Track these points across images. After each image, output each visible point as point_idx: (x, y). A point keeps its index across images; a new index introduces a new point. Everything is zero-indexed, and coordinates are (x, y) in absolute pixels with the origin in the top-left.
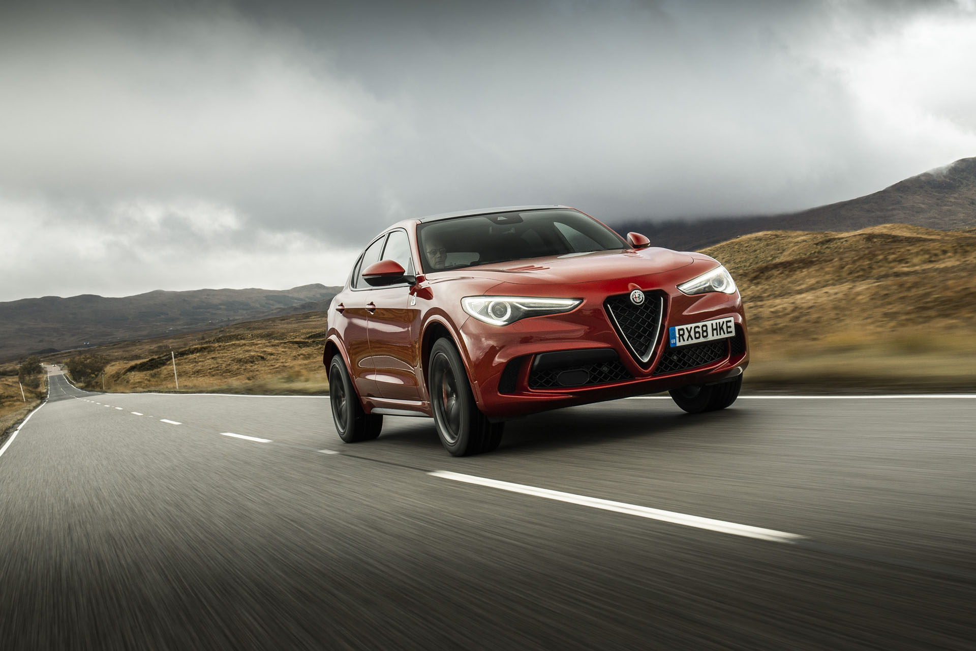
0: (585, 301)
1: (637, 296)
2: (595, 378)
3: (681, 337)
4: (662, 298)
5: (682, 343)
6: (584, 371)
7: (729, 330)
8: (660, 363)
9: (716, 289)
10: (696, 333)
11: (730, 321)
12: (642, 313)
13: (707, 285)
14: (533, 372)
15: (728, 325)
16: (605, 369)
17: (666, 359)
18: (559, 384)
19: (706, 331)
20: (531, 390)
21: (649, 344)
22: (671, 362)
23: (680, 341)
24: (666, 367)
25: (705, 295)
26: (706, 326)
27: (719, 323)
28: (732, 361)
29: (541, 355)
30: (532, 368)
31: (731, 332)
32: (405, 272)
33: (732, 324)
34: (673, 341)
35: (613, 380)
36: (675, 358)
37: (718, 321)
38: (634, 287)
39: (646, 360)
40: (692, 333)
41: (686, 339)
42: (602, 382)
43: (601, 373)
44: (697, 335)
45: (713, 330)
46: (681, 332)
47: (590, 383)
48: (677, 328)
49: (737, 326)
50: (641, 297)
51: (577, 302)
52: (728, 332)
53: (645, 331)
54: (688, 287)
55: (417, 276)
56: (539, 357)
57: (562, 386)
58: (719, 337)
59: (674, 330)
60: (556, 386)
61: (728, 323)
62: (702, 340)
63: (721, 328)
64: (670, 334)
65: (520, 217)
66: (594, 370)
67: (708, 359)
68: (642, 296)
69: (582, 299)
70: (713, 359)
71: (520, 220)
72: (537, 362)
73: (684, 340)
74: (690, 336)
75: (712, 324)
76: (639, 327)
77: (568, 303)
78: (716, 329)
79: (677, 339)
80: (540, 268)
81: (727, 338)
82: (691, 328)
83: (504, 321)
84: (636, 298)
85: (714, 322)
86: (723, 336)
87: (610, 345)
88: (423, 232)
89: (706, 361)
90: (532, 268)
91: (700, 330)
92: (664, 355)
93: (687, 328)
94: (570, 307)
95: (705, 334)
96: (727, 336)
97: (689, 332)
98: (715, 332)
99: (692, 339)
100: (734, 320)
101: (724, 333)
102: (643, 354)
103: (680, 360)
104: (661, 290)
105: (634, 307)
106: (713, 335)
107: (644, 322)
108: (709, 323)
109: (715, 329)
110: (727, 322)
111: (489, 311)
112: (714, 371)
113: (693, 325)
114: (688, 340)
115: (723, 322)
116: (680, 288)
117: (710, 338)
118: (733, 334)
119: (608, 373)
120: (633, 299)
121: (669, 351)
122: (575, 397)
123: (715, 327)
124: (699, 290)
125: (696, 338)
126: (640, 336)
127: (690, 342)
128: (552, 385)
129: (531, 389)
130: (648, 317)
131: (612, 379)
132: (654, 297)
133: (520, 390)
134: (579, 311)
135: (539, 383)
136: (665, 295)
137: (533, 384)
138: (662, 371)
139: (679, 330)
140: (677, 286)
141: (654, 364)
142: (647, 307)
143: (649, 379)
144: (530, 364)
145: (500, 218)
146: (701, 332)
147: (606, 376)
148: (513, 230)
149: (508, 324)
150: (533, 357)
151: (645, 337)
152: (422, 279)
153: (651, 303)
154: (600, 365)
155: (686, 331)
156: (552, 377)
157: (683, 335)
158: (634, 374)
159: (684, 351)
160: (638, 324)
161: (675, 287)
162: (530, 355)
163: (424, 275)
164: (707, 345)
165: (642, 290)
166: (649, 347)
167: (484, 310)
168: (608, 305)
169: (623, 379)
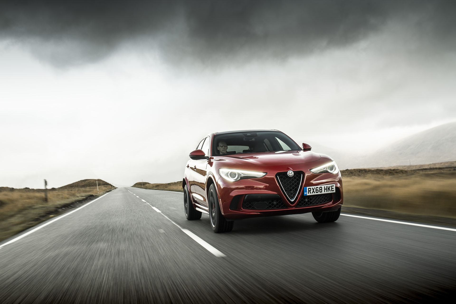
1: (291, 173)
2: (270, 206)
3: (309, 192)
4: (302, 175)
5: (310, 194)
6: (265, 203)
7: (333, 190)
8: (299, 202)
9: (330, 172)
10: (316, 190)
11: (333, 186)
12: (293, 180)
13: (325, 169)
14: (244, 202)
15: (332, 188)
16: (275, 203)
17: (302, 200)
19: (321, 190)
20: (243, 209)
22: (305, 202)
23: (308, 193)
24: (302, 204)
25: (322, 174)
26: (321, 187)
28: (333, 203)
29: (248, 195)
31: (333, 191)
32: (205, 155)
33: (334, 187)
34: (305, 193)
36: (306, 200)
37: (327, 186)
38: (290, 169)
39: (293, 201)
40: (315, 190)
41: (311, 192)
42: (273, 208)
43: (273, 204)
44: (317, 191)
45: (325, 189)
46: (310, 190)
47: (268, 208)
48: (308, 188)
49: (337, 188)
50: (292, 174)
51: (265, 174)
52: (332, 191)
53: (293, 188)
54: (316, 170)
55: (209, 157)
57: (256, 209)
58: (328, 192)
59: (306, 188)
60: (253, 208)
62: (319, 193)
63: (329, 189)
64: (304, 190)
65: (256, 134)
66: (270, 203)
68: (293, 173)
69: (267, 173)
72: (246, 198)
73: (311, 193)
74: (313, 191)
75: (324, 187)
76: (291, 186)
77: (260, 174)
80: (255, 158)
82: (314, 188)
85: (325, 186)
86: (329, 192)
87: (276, 193)
88: (215, 139)
89: (321, 202)
90: (251, 158)
91: (319, 189)
93: (312, 188)
94: (261, 176)
95: (321, 191)
96: (331, 192)
97: (313, 190)
99: (314, 193)
100: (335, 185)
101: (330, 191)
102: (292, 198)
103: (308, 201)
104: (302, 171)
105: (289, 178)
106: (325, 192)
107: (293, 184)
109: (326, 189)
110: (332, 186)
111: (229, 175)
112: (324, 207)
113: (315, 187)
114: (312, 193)
115: (330, 186)
117: (323, 192)
119: (276, 204)
120: (288, 174)
121: (304, 197)
122: (261, 213)
123: (326, 188)
124: (321, 171)
126: (291, 190)
128: (252, 208)
130: (295, 182)
131: (277, 207)
132: (299, 174)
133: (239, 209)
134: (265, 178)
135: (246, 207)
136: (304, 174)
137: (244, 207)
138: (300, 205)
139: (309, 189)
140: (310, 170)
141: (296, 203)
142: (295, 178)
143: (294, 208)
144: (243, 199)
145: (248, 134)
146: (319, 190)
147: (275, 206)
148: (253, 140)
149: (235, 181)
150: (244, 195)
151: (293, 191)
152: (213, 158)
153: (297, 176)
154: (273, 201)
155: (312, 189)
156: (252, 205)
157: (310, 191)
158: (288, 206)
159: (311, 198)
160: (290, 185)
161: (309, 170)
162: (243, 195)
163: (213, 157)
164: (322, 196)
165: (294, 171)
166: (295, 195)
167: (227, 175)
168: (278, 176)
169: (282, 208)
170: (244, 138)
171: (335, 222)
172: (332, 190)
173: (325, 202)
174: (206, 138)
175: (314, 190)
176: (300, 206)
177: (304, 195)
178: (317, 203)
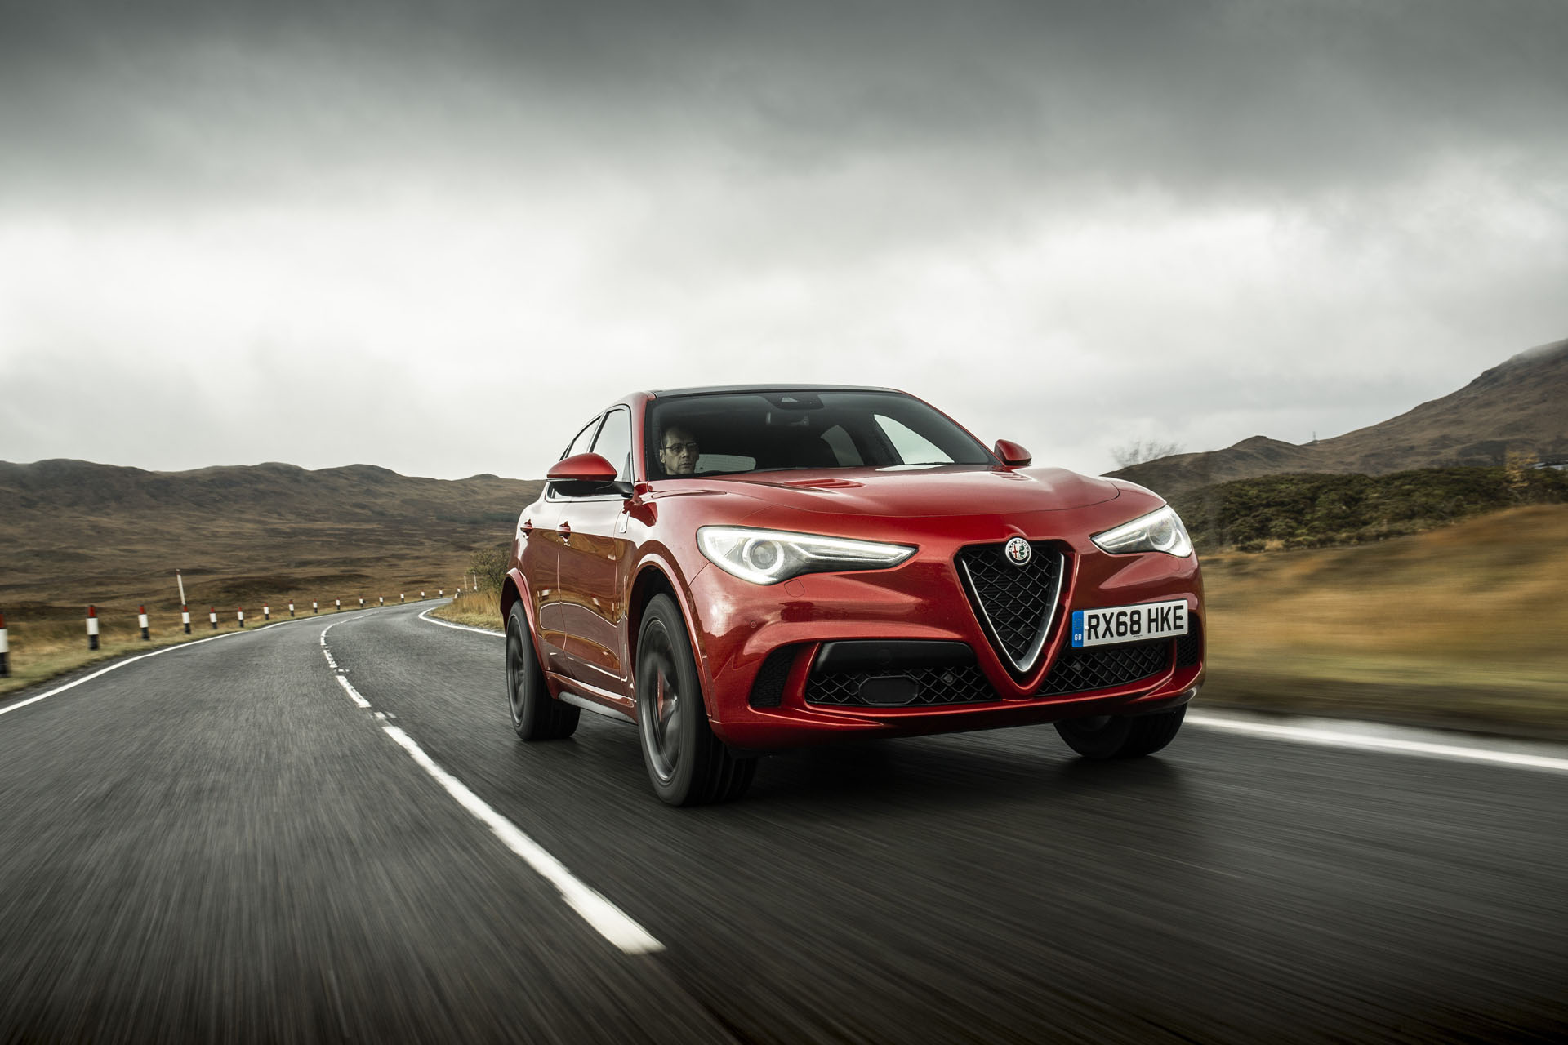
0: (921, 552)
1: (1017, 548)
2: (929, 694)
3: (1092, 630)
4: (1063, 557)
5: (1094, 642)
6: (907, 678)
7: (1179, 623)
8: (1050, 675)
9: (1158, 548)
10: (1119, 624)
11: (1181, 607)
12: (1025, 581)
13: (1143, 538)
14: (816, 674)
15: (1177, 614)
16: (948, 678)
17: (1061, 668)
18: (863, 701)
19: (1138, 622)
20: (808, 706)
21: (1032, 639)
22: (1070, 674)
23: (1089, 638)
24: (1061, 683)
25: (1138, 557)
26: (1138, 612)
27: (1162, 609)
28: (1179, 680)
29: (833, 644)
30: (814, 664)
31: (1181, 627)
32: (617, 474)
33: (1184, 613)
34: (1077, 637)
35: (960, 701)
36: (1078, 666)
37: (1159, 605)
38: (1014, 531)
39: (1025, 667)
40: (1113, 625)
41: (1101, 633)
42: (940, 703)
43: (940, 685)
44: (1122, 629)
45: (1150, 621)
46: (1093, 622)
47: (918, 704)
48: (1087, 613)
49: (1192, 614)
50: (1025, 551)
51: (906, 552)
52: (1176, 627)
53: (1027, 614)
54: (1111, 539)
55: (636, 484)
56: (827, 648)
57: (865, 703)
58: (1160, 635)
59: (1081, 616)
60: (854, 703)
61: (1177, 611)
62: (1129, 638)
63: (1165, 619)
64: (1073, 624)
65: (819, 400)
66: (928, 679)
67: (1136, 672)
68: (1028, 551)
69: (916, 547)
70: (1144, 673)
71: (818, 406)
72: (823, 657)
73: (1097, 637)
74: (1108, 629)
75: (1150, 610)
76: (1016, 606)
77: (888, 551)
78: (1156, 620)
79: (1086, 634)
80: (846, 485)
81: (1172, 638)
82: (1112, 614)
83: (772, 576)
84: (1015, 552)
85: (1153, 607)
86: (1166, 633)
87: (958, 637)
88: (655, 415)
89: (1131, 677)
90: (831, 484)
91: (1127, 620)
92: (1058, 661)
93: (1104, 615)
94: (892, 560)
95: (1135, 627)
96: (1173, 633)
97: (1108, 622)
98: (1153, 625)
99: (1112, 635)
100: (1189, 606)
101: (1170, 629)
102: (1019, 656)
103: (1086, 672)
104: (1061, 540)
105: (1008, 567)
106: (1149, 631)
107: (1026, 597)
108: (1143, 609)
109: (1153, 620)
110: (1176, 608)
111: (745, 554)
112: (1146, 697)
113: (1116, 610)
114: (1104, 636)
115: (1170, 608)
116: (1096, 541)
117: (1144, 635)
118: (1185, 631)
119: (954, 685)
120: (1010, 553)
121: (1069, 653)
122: (888, 726)
123: (1153, 616)
124: (1131, 545)
125: (1119, 634)
126: (1017, 623)
127: (1108, 640)
128: (848, 700)
129: (808, 703)
130: (1035, 588)
131: (959, 698)
132: (1048, 553)
133: (790, 706)
135: (825, 695)
136: (1068, 550)
137: (814, 696)
138: (1053, 690)
139: (1091, 617)
140: (1091, 535)
141: (1039, 677)
142: (1035, 570)
143: (1028, 703)
144: (812, 658)
145: (784, 401)
146: (1129, 623)
147: (949, 694)
149: (776, 581)
150: (818, 646)
151: (1027, 625)
152: (652, 489)
153: (1043, 563)
154: (940, 671)
155: (1102, 619)
156: (848, 687)
157: (1095, 627)
158: (1004, 693)
159: (1095, 657)
160: (1015, 600)
161: (1089, 536)
162: (812, 642)
163: (648, 483)
164: (1137, 647)
165: (1028, 538)
166: (1029, 646)
167: (736, 554)
168: (964, 563)
169: (980, 700)
170: (770, 416)
172: (1177, 624)
173: (1146, 673)
175: (1111, 626)
176: (1053, 692)
177: (1074, 645)
178: (1118, 680)
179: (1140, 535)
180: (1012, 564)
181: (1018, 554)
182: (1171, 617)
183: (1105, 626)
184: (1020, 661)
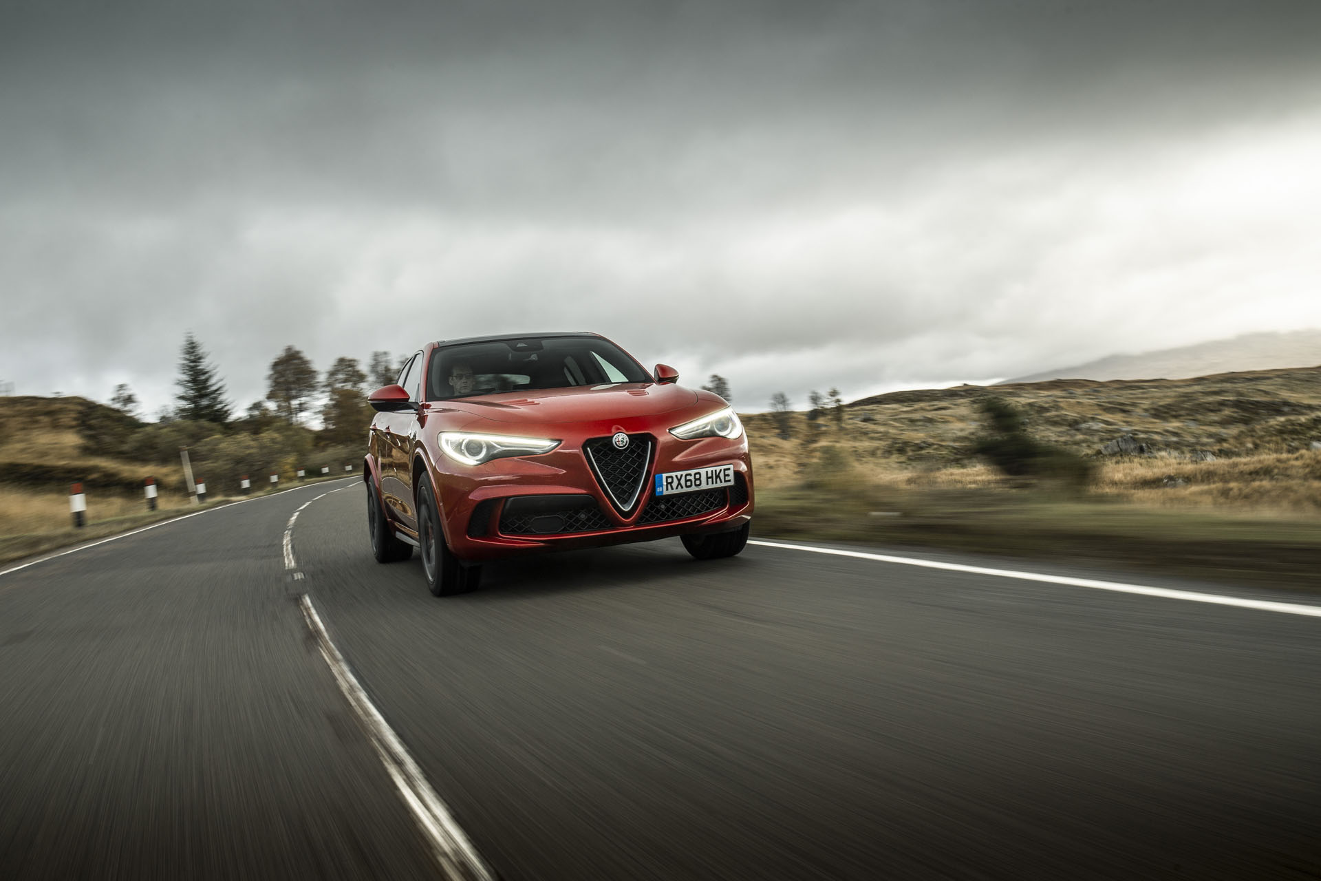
0: (563, 443)
1: (621, 439)
2: (571, 526)
3: (669, 485)
4: (650, 443)
5: (670, 492)
6: (557, 517)
7: (727, 478)
8: (645, 512)
9: (719, 434)
10: (686, 481)
11: (729, 469)
12: (627, 458)
13: (708, 428)
14: (505, 516)
15: (726, 474)
16: (583, 516)
17: (652, 508)
18: (532, 531)
19: (699, 479)
20: (501, 535)
21: (631, 491)
22: (658, 511)
23: (667, 489)
24: (652, 517)
25: (701, 441)
26: (699, 473)
27: (716, 471)
28: (730, 512)
29: (513, 499)
30: (503, 510)
31: (729, 481)
32: (410, 398)
33: (731, 473)
34: (659, 490)
35: (590, 529)
36: (663, 506)
37: (714, 469)
38: (619, 429)
39: (627, 509)
40: (683, 482)
41: (674, 487)
42: (578, 531)
43: (578, 520)
44: (689, 483)
45: (708, 478)
46: (670, 480)
47: (565, 531)
48: (665, 475)
49: (738, 474)
50: (625, 441)
51: (556, 444)
52: (725, 481)
53: (629, 477)
54: (683, 430)
55: (420, 404)
56: (510, 501)
57: (535, 532)
58: (715, 486)
59: (662, 477)
60: (527, 532)
61: (725, 472)
62: (694, 488)
63: (718, 476)
64: (656, 482)
65: (541, 344)
66: (570, 517)
67: (703, 509)
68: (626, 439)
69: (560, 441)
70: (708, 509)
71: (541, 347)
72: (507, 506)
73: (672, 489)
74: (679, 484)
75: (707, 472)
76: (622, 473)
77: (542, 444)
78: (712, 477)
79: (665, 487)
80: (533, 403)
81: (725, 487)
83: (477, 461)
84: (619, 441)
85: (709, 470)
86: (719, 485)
87: (585, 492)
88: (437, 357)
89: (699, 511)
90: (525, 403)
91: (692, 478)
92: (649, 504)
93: (676, 476)
94: (547, 448)
95: (698, 482)
96: (724, 484)
97: (679, 480)
98: (710, 480)
99: (682, 487)
100: (734, 467)
101: (721, 482)
102: (624, 502)
103: (668, 510)
104: (648, 434)
105: (617, 451)
106: (707, 484)
107: (628, 467)
108: (703, 471)
109: (710, 478)
110: (725, 470)
111: (463, 448)
112: (705, 523)
113: (684, 473)
114: (677, 488)
115: (721, 470)
116: (672, 432)
117: (704, 486)
118: (732, 483)
119: (586, 520)
120: (616, 442)
121: (655, 500)
122: (547, 545)
123: (710, 475)
124: (697, 434)
125: (687, 486)
126: (623, 483)
127: (680, 490)
128: (524, 531)
129: (501, 533)
130: (633, 462)
131: (589, 527)
132: (640, 442)
133: (492, 537)
134: (555, 453)
135: (510, 529)
136: (654, 440)
137: (505, 528)
138: (647, 520)
139: (667, 478)
140: (670, 430)
141: (636, 514)
142: (632, 452)
143: (631, 529)
144: (501, 508)
145: (519, 345)
146: (693, 480)
147: (583, 524)
148: (534, 357)
149: (480, 464)
150: (504, 500)
151: (629, 483)
152: (428, 407)
153: (638, 446)
154: (577, 512)
155: (675, 479)
156: (524, 523)
157: (671, 483)
158: (615, 524)
159: (674, 500)
160: (621, 469)
161: (668, 431)
162: (503, 498)
163: (427, 403)
164: (701, 494)
165: (627, 433)
166: (631, 495)
167: (458, 447)
168: (589, 449)
169: (602, 528)
170: (510, 355)
171: (737, 555)
173: (709, 509)
174: (416, 355)
175: (681, 482)
176: (647, 522)
177: (657, 495)
178: (689, 514)
179: (705, 427)
180: (616, 448)
181: (621, 443)
182: (722, 475)
183: (677, 482)
184: (625, 505)
